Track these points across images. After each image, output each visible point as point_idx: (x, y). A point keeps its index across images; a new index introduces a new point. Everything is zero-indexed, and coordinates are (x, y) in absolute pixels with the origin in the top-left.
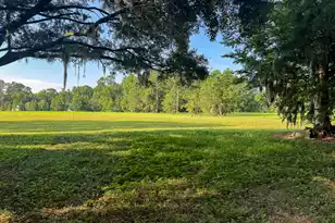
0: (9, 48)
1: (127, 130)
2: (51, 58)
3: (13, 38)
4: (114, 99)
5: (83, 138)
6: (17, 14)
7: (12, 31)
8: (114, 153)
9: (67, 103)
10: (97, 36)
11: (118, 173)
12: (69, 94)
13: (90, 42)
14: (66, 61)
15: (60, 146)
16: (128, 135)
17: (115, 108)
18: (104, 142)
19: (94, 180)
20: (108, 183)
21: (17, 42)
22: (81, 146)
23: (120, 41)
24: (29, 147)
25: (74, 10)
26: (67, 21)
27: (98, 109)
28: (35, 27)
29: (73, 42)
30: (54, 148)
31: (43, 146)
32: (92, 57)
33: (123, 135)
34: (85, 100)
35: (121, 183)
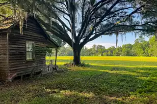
0: (96, 33)
1: (150, 67)
2: (111, 34)
3: (97, 29)
4: (144, 50)
5: (125, 69)
6: (98, 19)
7: (97, 26)
8: (139, 78)
9: (120, 53)
10: (132, 20)
11: (140, 88)
12: (121, 48)
13: (128, 24)
14: (117, 34)
15: (114, 72)
16: (150, 69)
17: (145, 54)
18: (135, 72)
19: (127, 89)
20: (133, 92)
21: (98, 30)
22: (123, 72)
23: (145, 20)
24: (102, 71)
25: (120, 11)
26: (117, 17)
27: (135, 55)
28: (105, 23)
29: (120, 26)
30: (112, 72)
31: (107, 71)
32: (129, 31)
33: (147, 69)
34: (128, 51)
35: (140, 92)
